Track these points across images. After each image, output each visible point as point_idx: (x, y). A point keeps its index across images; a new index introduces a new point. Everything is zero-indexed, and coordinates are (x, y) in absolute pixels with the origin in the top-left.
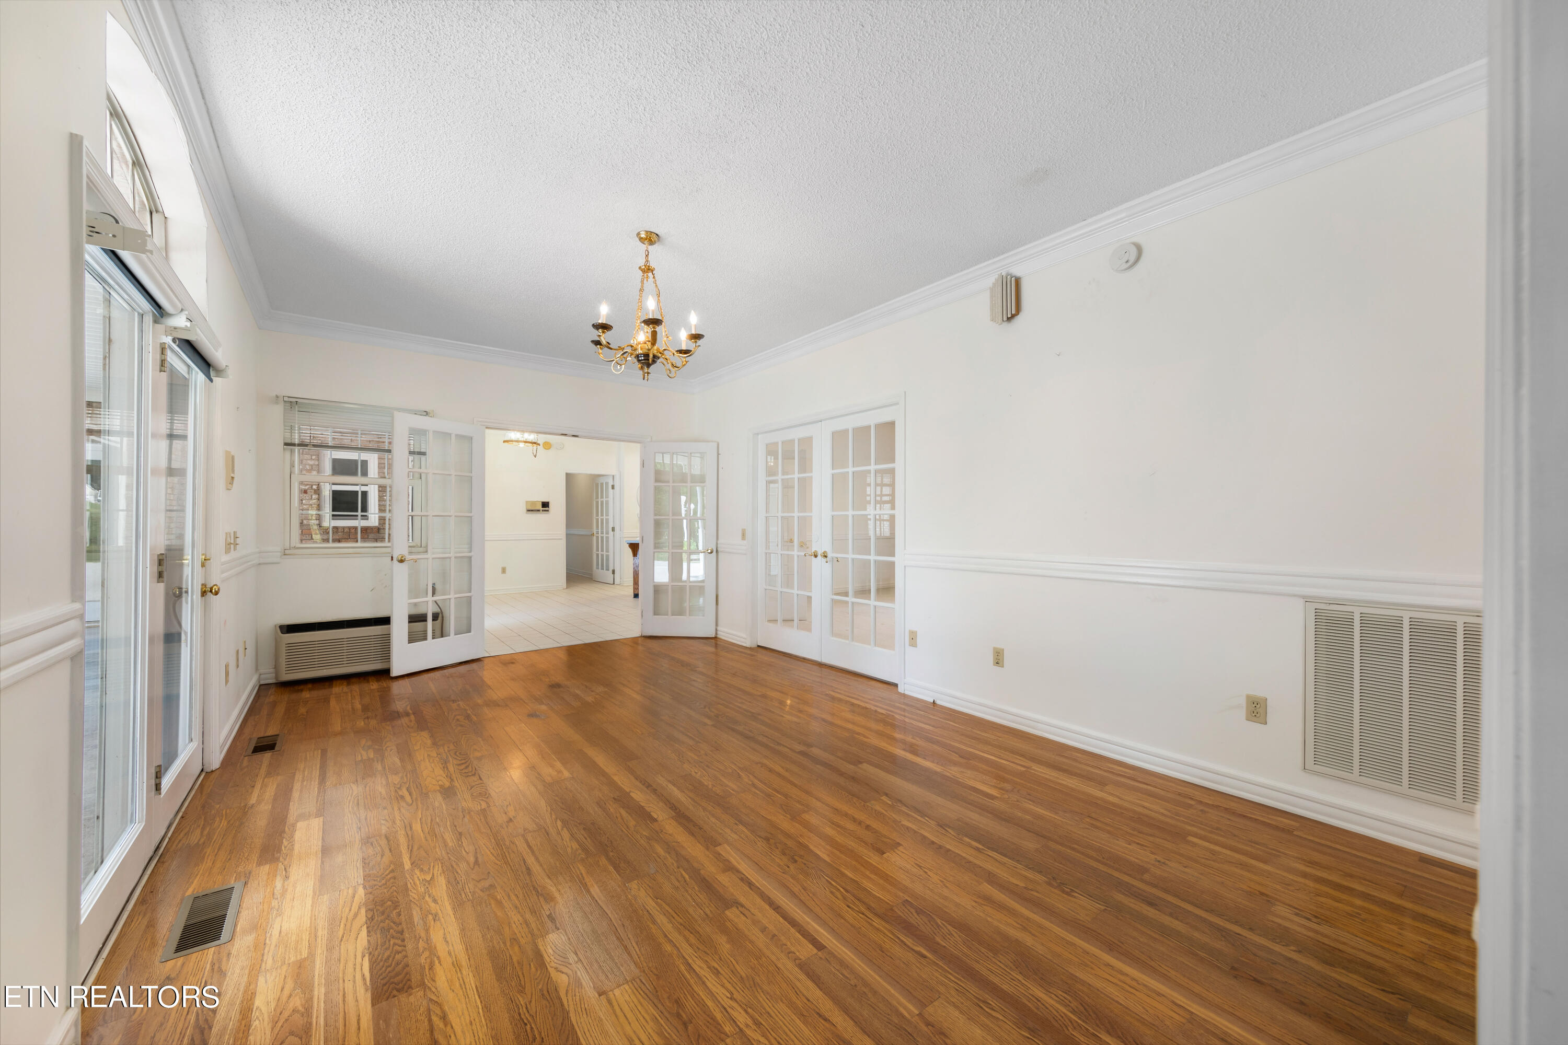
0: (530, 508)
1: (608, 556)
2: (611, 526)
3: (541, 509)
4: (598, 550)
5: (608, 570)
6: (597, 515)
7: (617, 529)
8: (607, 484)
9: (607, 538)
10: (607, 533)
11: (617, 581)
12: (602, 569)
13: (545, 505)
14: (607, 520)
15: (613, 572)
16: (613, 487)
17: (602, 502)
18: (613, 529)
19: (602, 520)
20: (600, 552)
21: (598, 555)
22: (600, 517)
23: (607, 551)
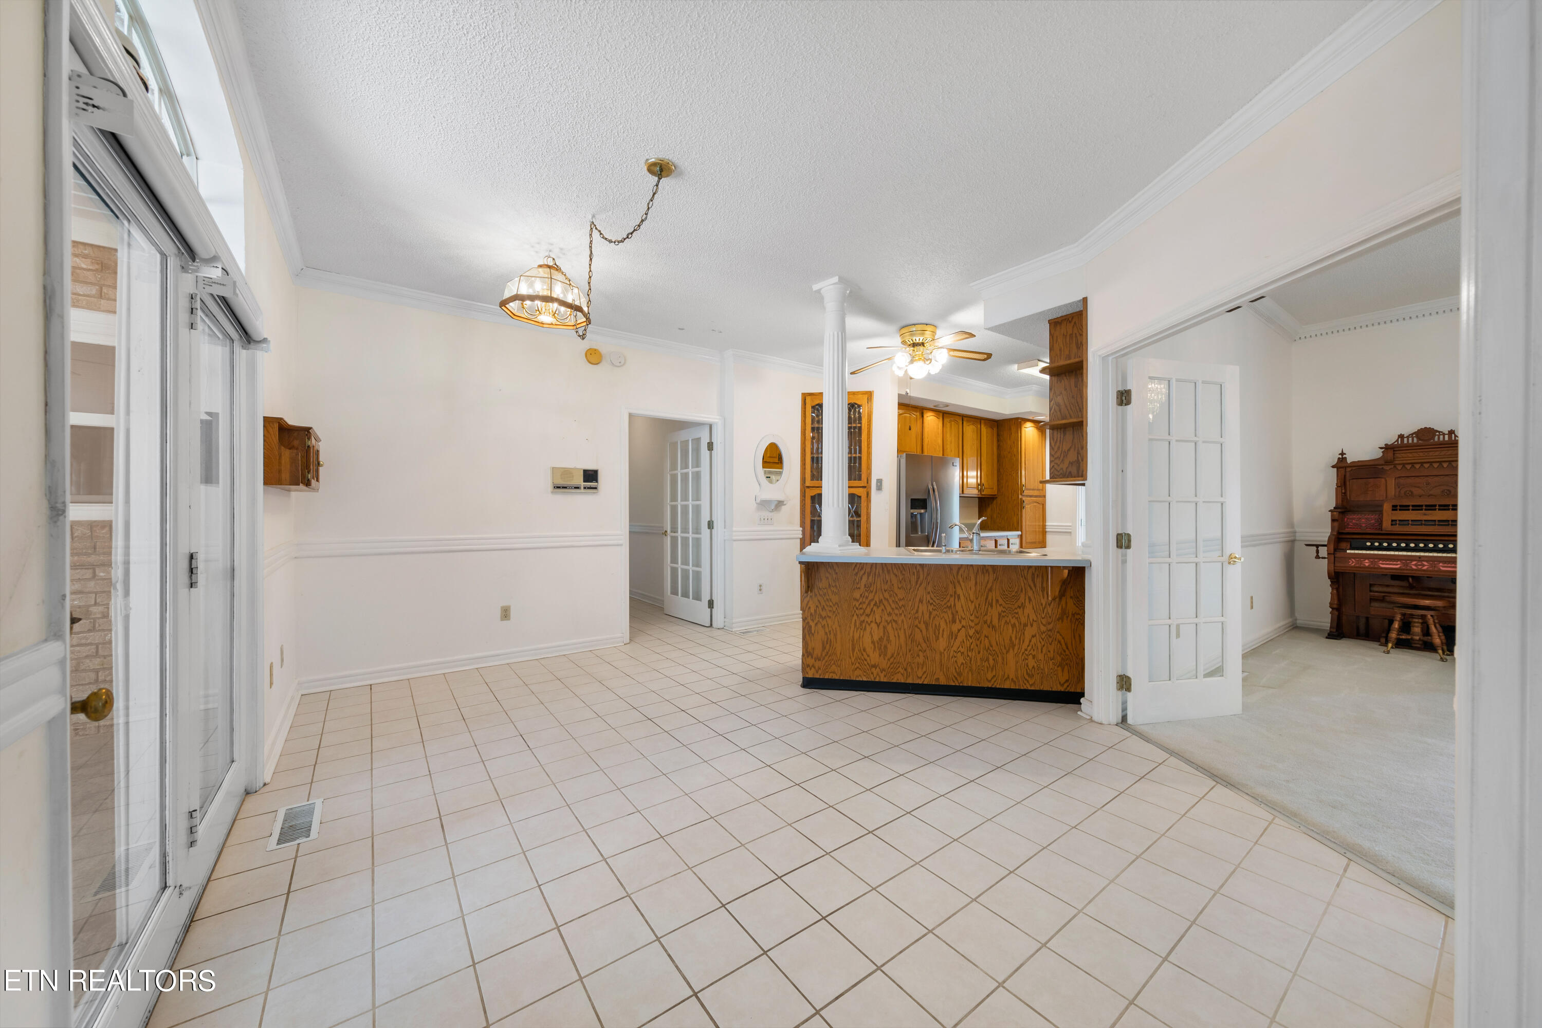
0: (561, 482)
1: (698, 576)
2: (705, 518)
3: (583, 484)
4: (674, 560)
5: (698, 597)
6: (674, 498)
7: (718, 525)
8: (697, 441)
9: (697, 542)
10: (697, 531)
11: (718, 621)
12: (685, 595)
13: (591, 476)
14: (697, 509)
15: (711, 604)
16: (710, 446)
17: (685, 477)
18: (710, 525)
19: (685, 509)
20: (680, 566)
21: (674, 571)
22: (679, 503)
23: (698, 564)
